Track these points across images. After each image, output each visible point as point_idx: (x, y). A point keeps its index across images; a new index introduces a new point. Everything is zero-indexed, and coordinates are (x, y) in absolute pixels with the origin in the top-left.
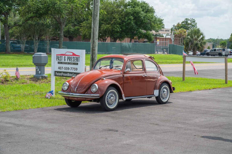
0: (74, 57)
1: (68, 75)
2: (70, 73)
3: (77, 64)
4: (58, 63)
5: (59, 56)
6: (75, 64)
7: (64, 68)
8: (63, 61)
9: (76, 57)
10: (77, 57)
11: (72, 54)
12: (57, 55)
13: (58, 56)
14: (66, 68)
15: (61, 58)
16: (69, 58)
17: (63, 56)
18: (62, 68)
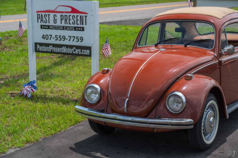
0: (76, 15)
1: (64, 50)
2: (67, 46)
3: (83, 29)
4: (42, 28)
5: (43, 14)
6: (78, 30)
7: (54, 36)
8: (52, 23)
9: (79, 15)
10: (82, 15)
11: (70, 10)
12: (37, 12)
13: (40, 14)
14: (58, 37)
15: (47, 18)
16: (64, 18)
17: (52, 15)
18: (50, 37)
